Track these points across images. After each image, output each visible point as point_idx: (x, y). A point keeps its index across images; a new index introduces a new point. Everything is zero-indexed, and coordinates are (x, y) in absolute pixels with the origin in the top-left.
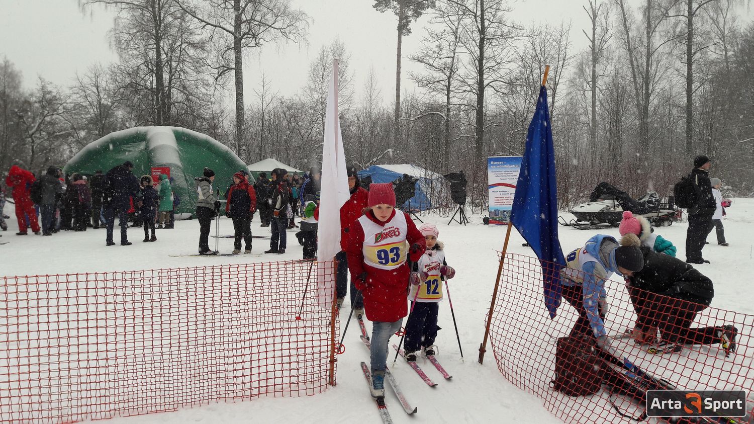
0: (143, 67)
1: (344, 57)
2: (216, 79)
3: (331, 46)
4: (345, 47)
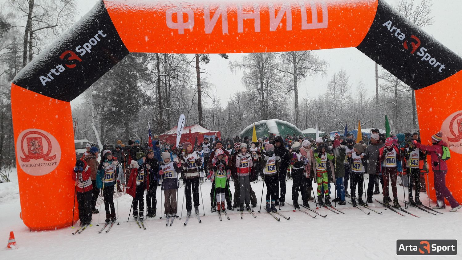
0: (256, 92)
1: (346, 77)
2: (286, 94)
3: (339, 73)
4: (346, 73)
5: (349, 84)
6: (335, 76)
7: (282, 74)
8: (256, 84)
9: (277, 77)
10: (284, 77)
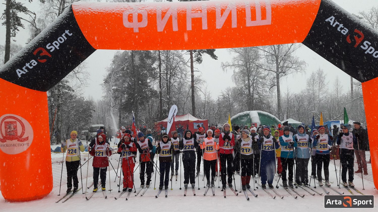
0: (243, 87)
1: (323, 75)
2: (270, 89)
3: (317, 71)
4: (323, 71)
5: (326, 82)
6: (313, 74)
7: (266, 72)
8: (244, 81)
9: (262, 75)
10: (268, 75)
